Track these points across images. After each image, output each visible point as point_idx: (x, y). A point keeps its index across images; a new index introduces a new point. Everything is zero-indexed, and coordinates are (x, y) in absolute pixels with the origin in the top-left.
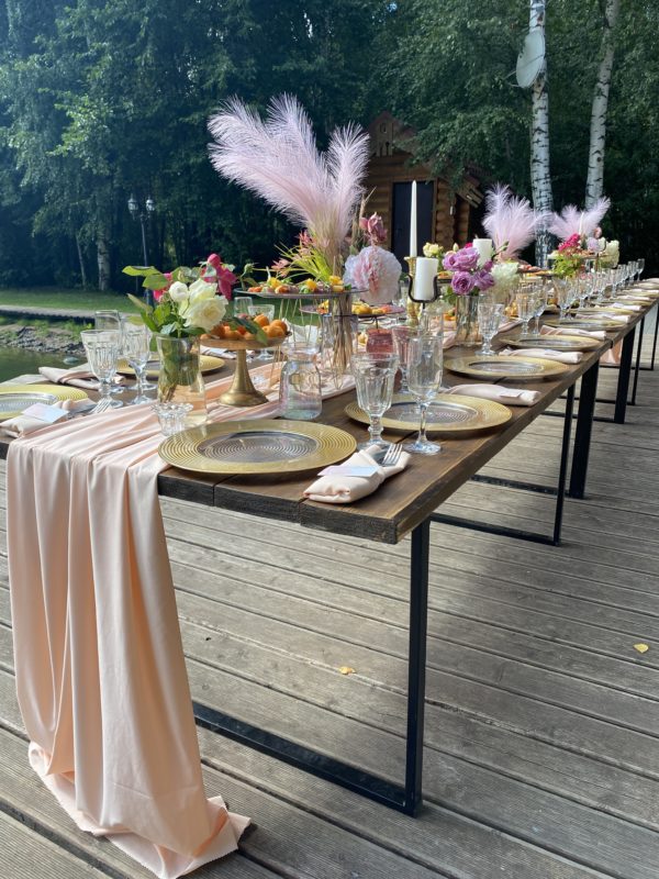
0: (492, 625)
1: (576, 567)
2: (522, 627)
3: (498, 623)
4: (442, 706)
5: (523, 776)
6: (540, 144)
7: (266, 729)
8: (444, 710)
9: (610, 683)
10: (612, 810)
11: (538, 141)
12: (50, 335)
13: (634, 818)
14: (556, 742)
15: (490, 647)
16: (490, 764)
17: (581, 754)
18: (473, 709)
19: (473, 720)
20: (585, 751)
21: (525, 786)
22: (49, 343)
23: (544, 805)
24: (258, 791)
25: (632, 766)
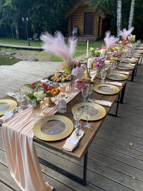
0: (102, 138)
1: (120, 123)
2: (108, 139)
3: (103, 138)
4: (91, 159)
5: (106, 176)
6: (120, 3)
7: (57, 165)
8: (91, 160)
9: (124, 153)
10: (122, 184)
11: (119, 3)
12: (6, 51)
13: (126, 186)
14: (113, 168)
15: (101, 144)
16: (100, 173)
17: (117, 171)
18: (97, 160)
19: (97, 163)
20: (118, 170)
21: (106, 178)
22: (6, 53)
23: (109, 183)
24: (55, 180)
25: (126, 174)
